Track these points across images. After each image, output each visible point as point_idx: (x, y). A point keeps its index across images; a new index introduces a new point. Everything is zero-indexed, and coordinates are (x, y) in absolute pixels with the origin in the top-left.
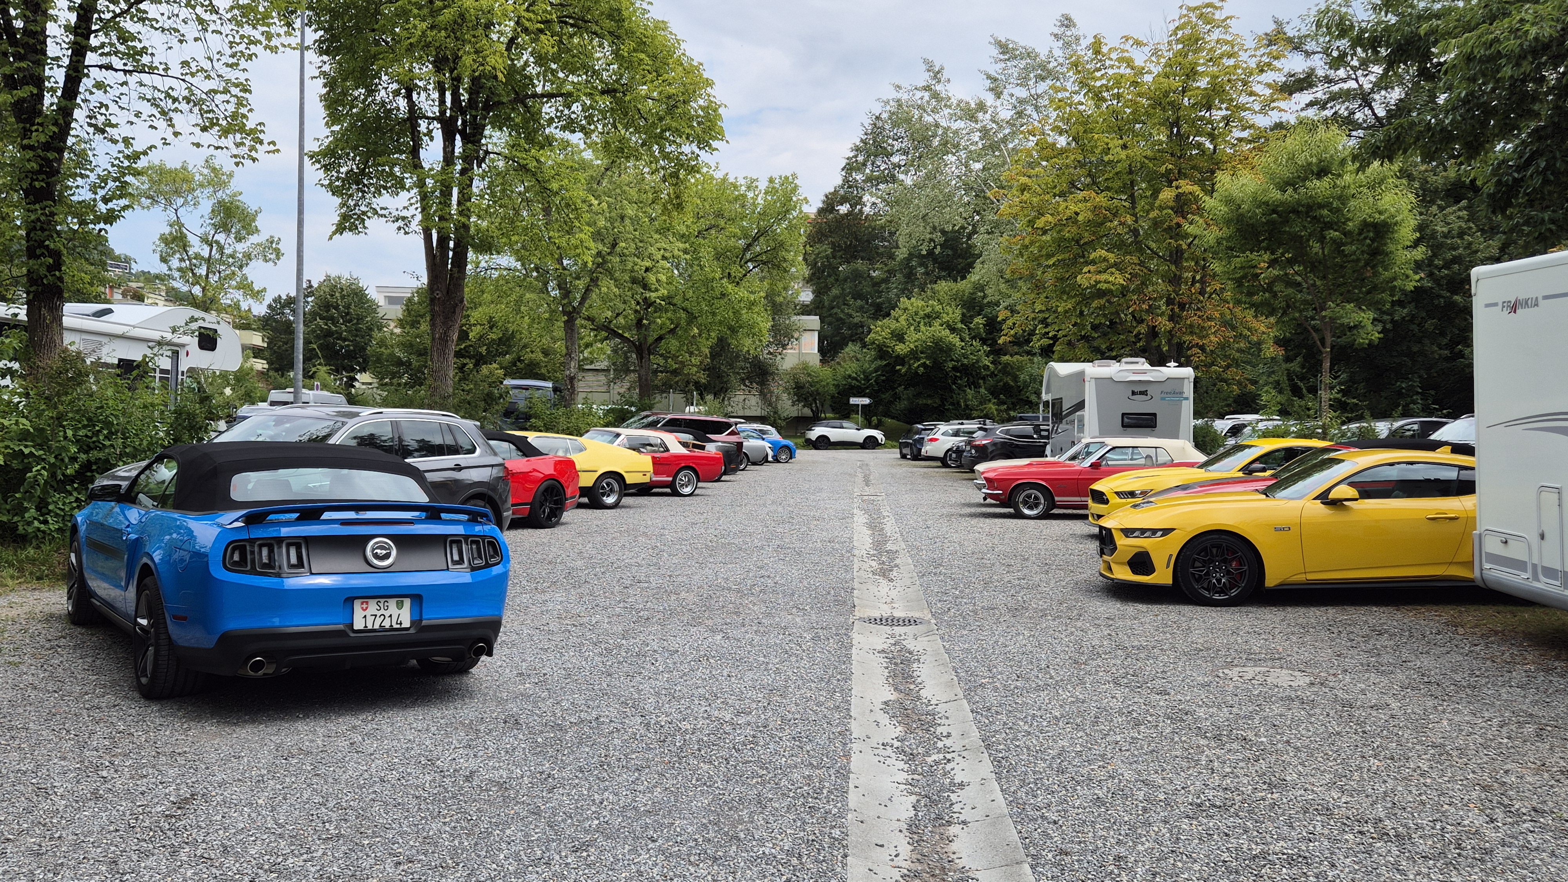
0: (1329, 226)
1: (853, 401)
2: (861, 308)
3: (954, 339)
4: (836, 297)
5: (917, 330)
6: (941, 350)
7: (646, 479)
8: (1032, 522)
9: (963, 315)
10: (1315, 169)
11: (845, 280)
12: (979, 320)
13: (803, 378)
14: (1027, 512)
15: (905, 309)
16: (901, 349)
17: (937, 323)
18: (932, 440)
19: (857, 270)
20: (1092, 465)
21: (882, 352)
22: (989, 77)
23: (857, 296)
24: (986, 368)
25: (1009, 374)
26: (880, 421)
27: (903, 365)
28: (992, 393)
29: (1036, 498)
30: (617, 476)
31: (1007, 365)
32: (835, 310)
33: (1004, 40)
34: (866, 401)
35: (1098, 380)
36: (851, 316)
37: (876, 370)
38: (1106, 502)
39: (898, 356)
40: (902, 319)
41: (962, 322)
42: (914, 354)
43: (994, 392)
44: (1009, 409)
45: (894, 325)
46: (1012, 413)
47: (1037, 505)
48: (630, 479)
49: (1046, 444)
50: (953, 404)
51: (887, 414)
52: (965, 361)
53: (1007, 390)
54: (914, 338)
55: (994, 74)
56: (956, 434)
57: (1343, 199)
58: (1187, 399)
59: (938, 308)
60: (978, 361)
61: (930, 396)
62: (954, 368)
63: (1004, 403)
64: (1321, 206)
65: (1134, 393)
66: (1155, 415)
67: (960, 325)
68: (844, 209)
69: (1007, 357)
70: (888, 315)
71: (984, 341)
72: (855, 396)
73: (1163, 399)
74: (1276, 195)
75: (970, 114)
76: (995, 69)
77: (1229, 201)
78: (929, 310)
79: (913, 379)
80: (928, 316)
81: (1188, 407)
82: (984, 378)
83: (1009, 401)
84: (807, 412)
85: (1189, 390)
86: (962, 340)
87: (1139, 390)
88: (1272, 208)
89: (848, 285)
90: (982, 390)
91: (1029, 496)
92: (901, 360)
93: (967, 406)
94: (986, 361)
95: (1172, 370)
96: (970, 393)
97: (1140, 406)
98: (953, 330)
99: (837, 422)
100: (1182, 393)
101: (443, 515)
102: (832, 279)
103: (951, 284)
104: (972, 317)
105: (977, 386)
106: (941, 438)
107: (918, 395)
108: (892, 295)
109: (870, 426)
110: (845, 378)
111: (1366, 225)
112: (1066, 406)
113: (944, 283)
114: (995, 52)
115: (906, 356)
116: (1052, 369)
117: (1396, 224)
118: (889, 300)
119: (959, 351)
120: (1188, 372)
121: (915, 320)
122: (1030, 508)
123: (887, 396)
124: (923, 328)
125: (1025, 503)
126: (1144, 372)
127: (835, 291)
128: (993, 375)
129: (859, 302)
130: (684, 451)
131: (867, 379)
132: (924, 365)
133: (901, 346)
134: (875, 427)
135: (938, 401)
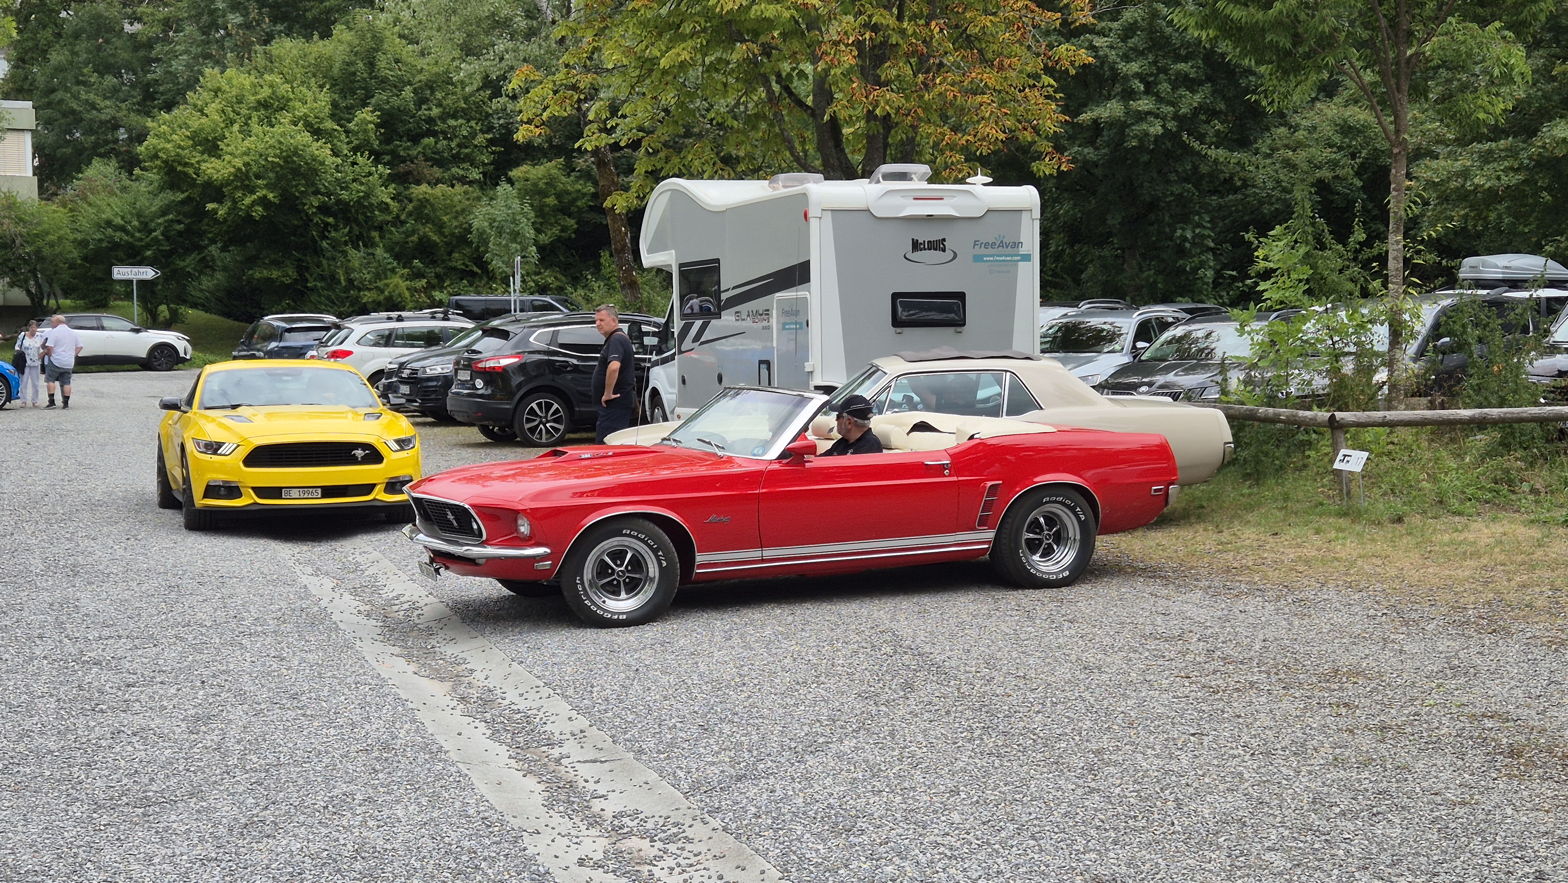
1: (121, 273)
2: (115, 91)
3: (321, 150)
4: (59, 69)
6: (296, 172)
9: (334, 105)
11: (76, 35)
12: (366, 116)
13: (8, 227)
15: (217, 91)
16: (214, 168)
17: (285, 118)
19: (99, 16)
21: (174, 173)
23: (105, 68)
24: (384, 208)
25: (428, 220)
26: (174, 314)
27: (220, 199)
28: (397, 257)
31: (424, 203)
32: (59, 95)
34: (148, 273)
35: (838, 213)
36: (93, 106)
37: (164, 212)
39: (209, 184)
40: (213, 108)
41: (332, 116)
42: (242, 179)
43: (402, 255)
44: (430, 287)
45: (196, 122)
46: (438, 295)
50: (322, 278)
51: (182, 299)
52: (345, 195)
53: (425, 250)
54: (240, 149)
59: (284, 89)
60: (367, 195)
61: (276, 264)
62: (324, 209)
63: (419, 275)
65: (916, 246)
66: (962, 296)
67: (329, 125)
69: (424, 188)
70: (169, 107)
71: (377, 157)
72: (122, 262)
78: (265, 92)
79: (241, 230)
80: (264, 105)
81: (1029, 277)
82: (380, 228)
83: (431, 272)
84: (19, 296)
85: (1032, 239)
86: (335, 153)
87: (927, 237)
89: (82, 46)
90: (379, 252)
92: (215, 190)
93: (350, 281)
94: (384, 195)
96: (356, 256)
97: (930, 275)
98: (317, 133)
99: (90, 317)
102: (47, 34)
103: (301, 44)
104: (350, 109)
105: (370, 244)
107: (251, 261)
108: (178, 66)
109: (155, 323)
110: (98, 226)
112: (734, 277)
113: (287, 43)
115: (228, 183)
116: (683, 198)
118: (171, 75)
119: (331, 175)
120: (1024, 196)
121: (239, 112)
123: (188, 263)
124: (256, 128)
126: (931, 196)
127: (57, 57)
128: (398, 222)
129: (110, 80)
131: (145, 228)
132: (263, 201)
133: (215, 163)
134: (167, 326)
135: (292, 273)
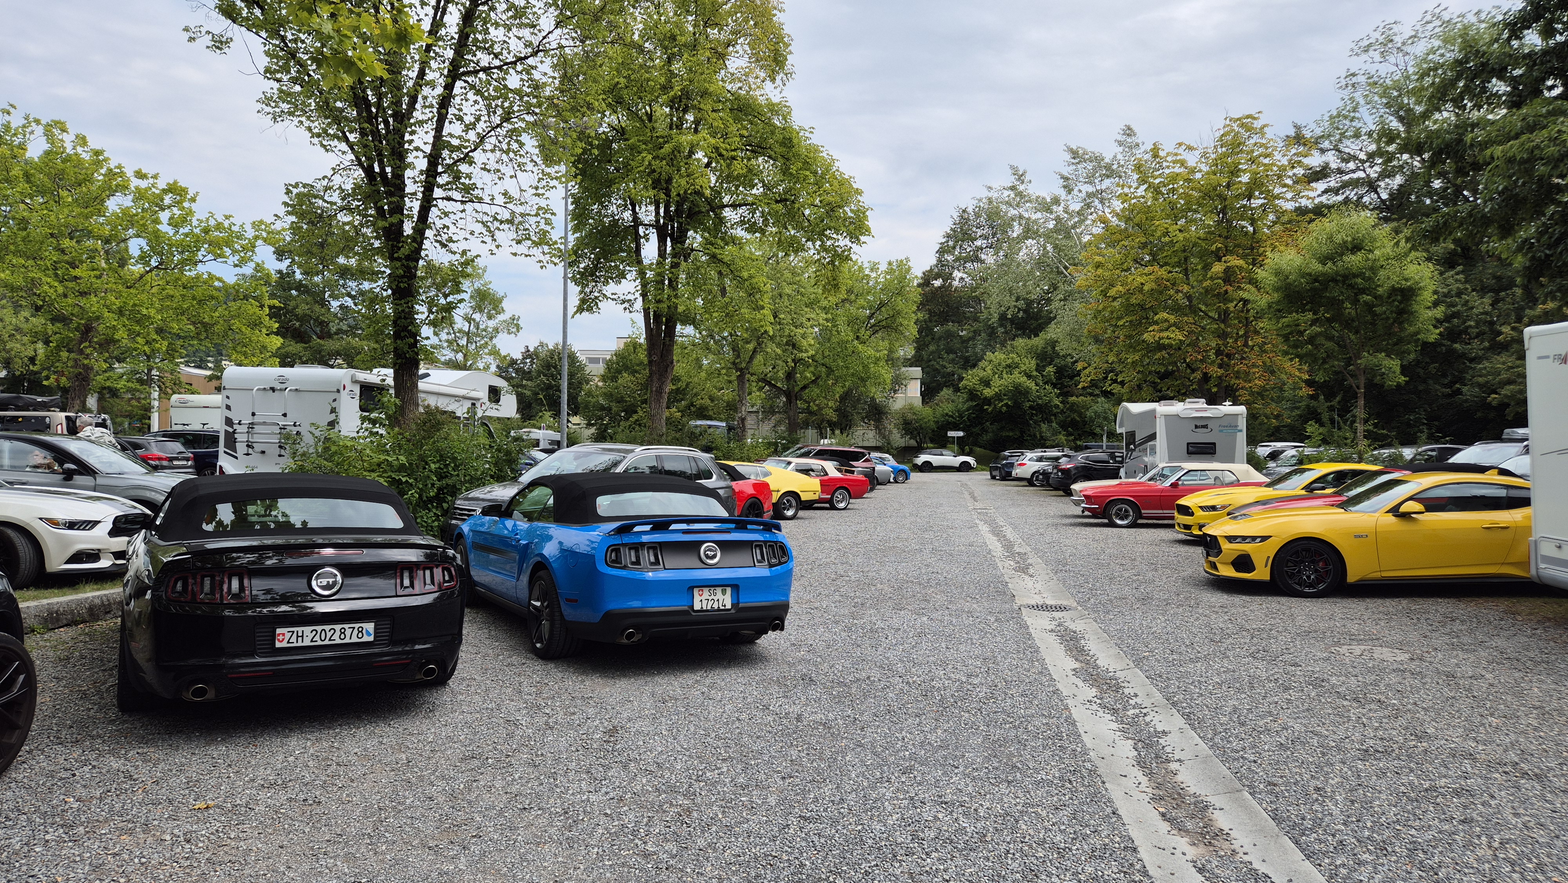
0: (1363, 291)
1: (951, 434)
2: (953, 360)
3: (1031, 384)
4: (932, 353)
5: (1001, 377)
6: (1020, 393)
7: (816, 497)
8: (1124, 530)
9: (1037, 365)
10: (1350, 246)
11: (940, 339)
12: (1050, 369)
13: (910, 416)
14: (1119, 522)
15: (990, 361)
16: (988, 392)
17: (1016, 371)
18: (1021, 465)
19: (949, 330)
20: (1172, 485)
21: (973, 395)
22: (1063, 177)
23: (949, 351)
24: (1057, 406)
25: (1076, 411)
26: (971, 450)
27: (989, 405)
28: (1062, 427)
29: (1126, 511)
30: (795, 495)
31: (1073, 404)
32: (932, 363)
33: (1075, 148)
34: (961, 434)
35: (1167, 416)
36: (945, 367)
37: (968, 410)
38: (1192, 514)
39: (986, 398)
40: (988, 369)
41: (1037, 370)
42: (998, 396)
43: (1064, 426)
44: (1076, 439)
45: (982, 374)
46: (1079, 443)
47: (1126, 517)
48: (804, 497)
49: (1119, 468)
50: (1030, 436)
51: (976, 444)
52: (1040, 402)
53: (1073, 424)
54: (998, 384)
55: (1066, 174)
56: (1040, 459)
57: (1374, 269)
58: (1241, 431)
59: (1017, 359)
60: (1050, 402)
61: (1012, 430)
62: (1031, 407)
63: (1071, 435)
64: (1355, 276)
65: (1196, 427)
66: (1214, 444)
67: (1035, 373)
68: (938, 283)
69: (1074, 398)
70: (974, 366)
71: (1054, 386)
72: (952, 430)
73: (1221, 431)
74: (1316, 267)
75: (1045, 207)
76: (1067, 171)
77: (1278, 273)
78: (1010, 361)
79: (998, 417)
80: (1009, 366)
81: (1242, 438)
82: (1055, 415)
83: (1076, 433)
84: (913, 443)
85: (1242, 424)
86: (1037, 385)
87: (1201, 424)
88: (1315, 278)
89: (943, 342)
90: (1054, 424)
91: (1120, 510)
92: (988, 401)
93: (1042, 437)
94: (1057, 401)
95: (1227, 408)
96: (1044, 427)
97: (1202, 437)
98: (1029, 377)
99: (938, 451)
100: (1237, 426)
101: (749, 527)
102: (929, 338)
103: (1026, 340)
104: (1044, 366)
105: (1050, 421)
106: (1028, 463)
107: (1002, 429)
108: (978, 350)
109: (964, 454)
110: (943, 416)
111: (1394, 291)
112: (1138, 437)
113: (1021, 340)
114: (1068, 157)
115: (992, 398)
116: (1127, 409)
117: (1419, 289)
118: (976, 354)
119: (1035, 394)
120: (1242, 409)
121: (999, 370)
122: (1122, 519)
123: (977, 430)
124: (1005, 376)
125: (1117, 515)
126: (1205, 410)
127: (932, 348)
128: (1062, 412)
129: (951, 356)
130: (838, 475)
131: (961, 416)
132: (1006, 405)
133: (988, 390)
134: (968, 455)
135: (1018, 433)
